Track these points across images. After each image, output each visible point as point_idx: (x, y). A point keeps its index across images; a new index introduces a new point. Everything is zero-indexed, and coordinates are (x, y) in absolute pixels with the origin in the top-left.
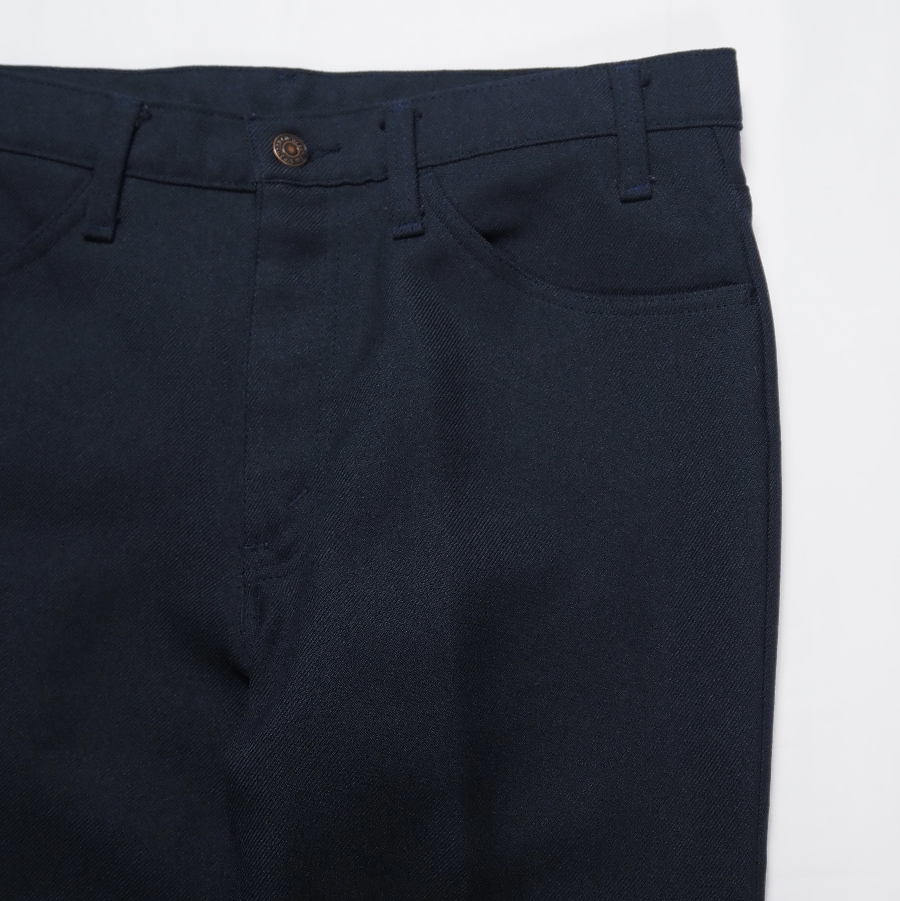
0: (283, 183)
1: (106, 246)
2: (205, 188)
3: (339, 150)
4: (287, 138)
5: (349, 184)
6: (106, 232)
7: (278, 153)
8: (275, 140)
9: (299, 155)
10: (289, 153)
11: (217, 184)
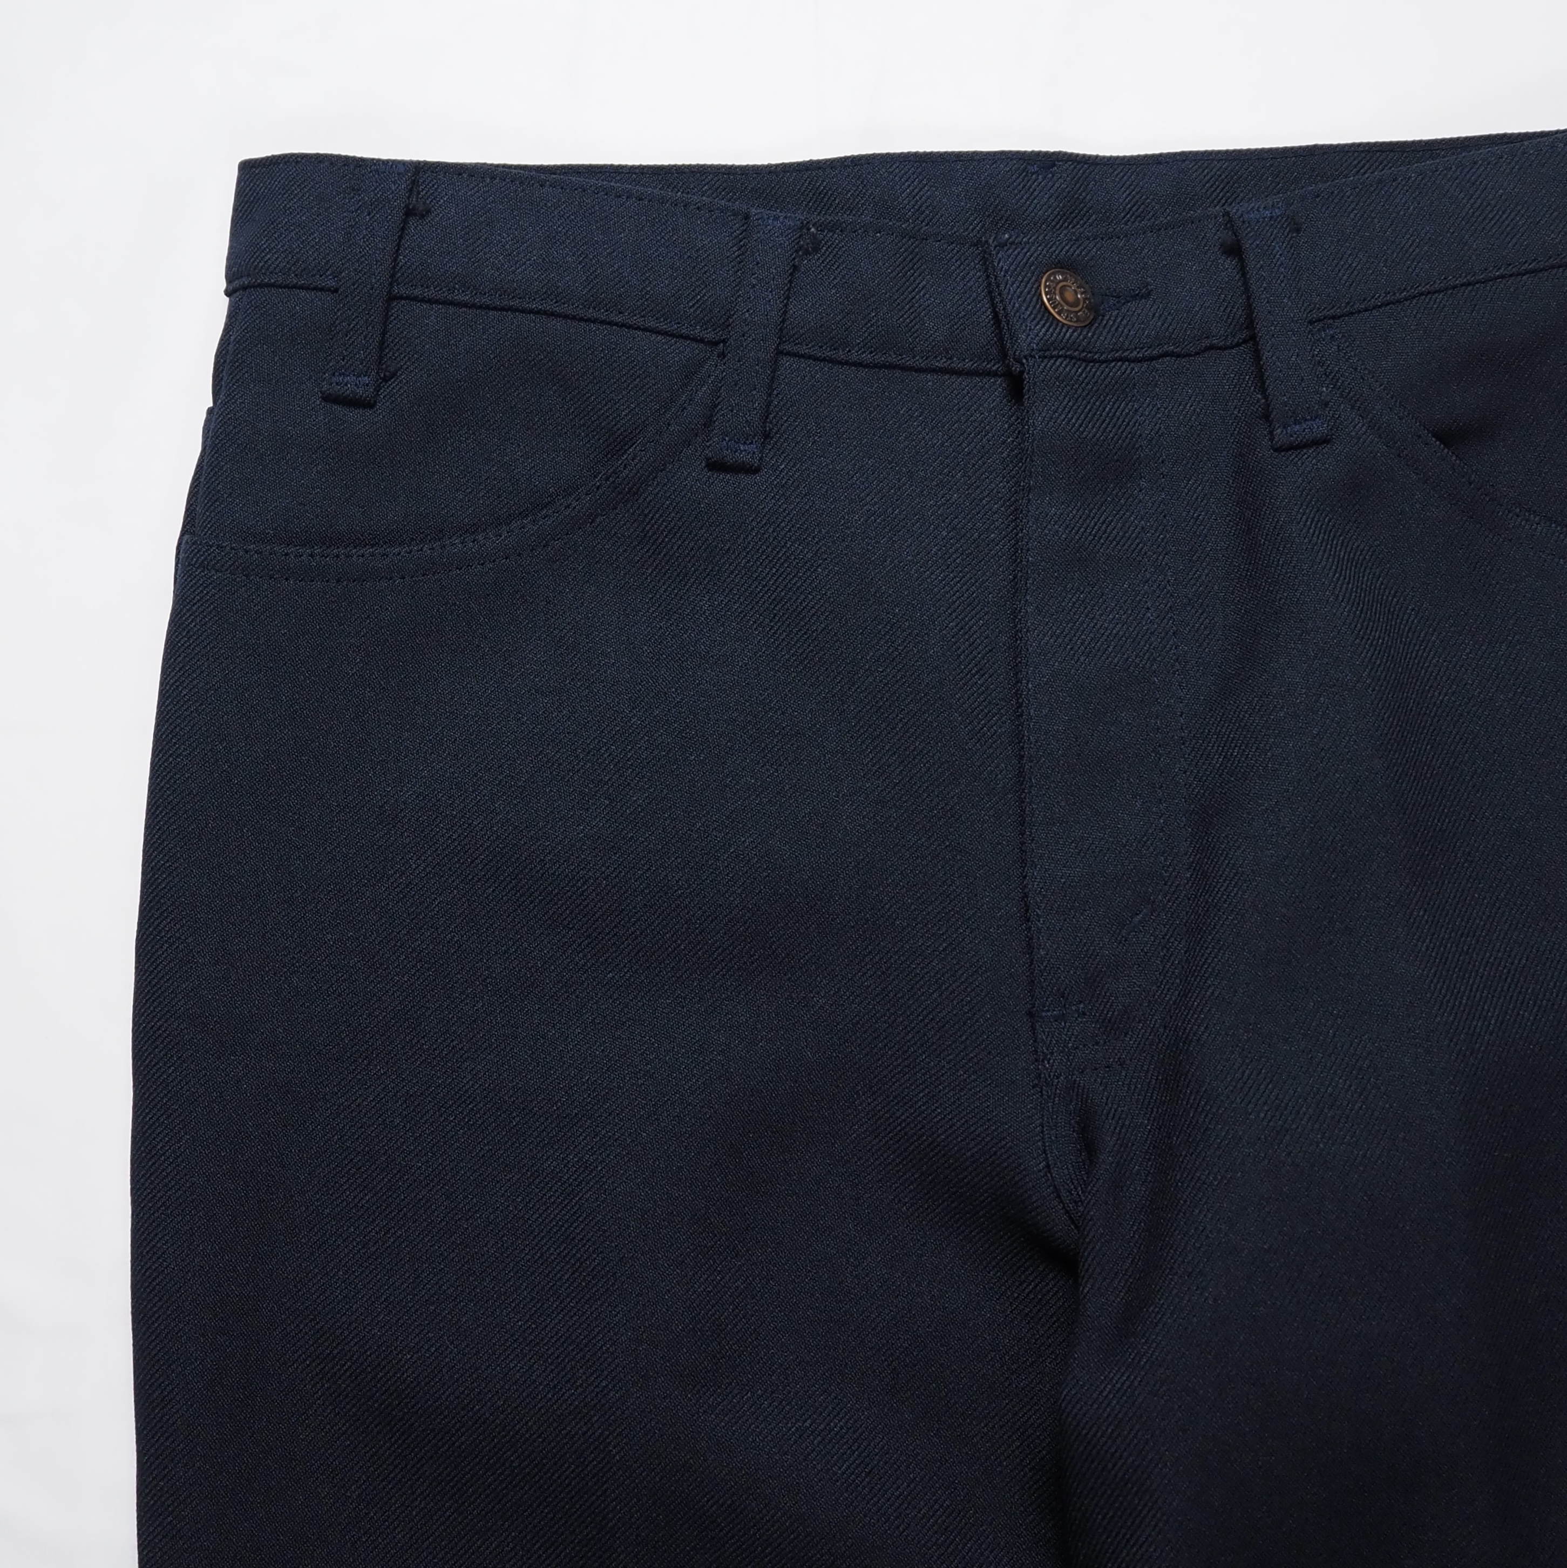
0: (1066, 357)
1: (745, 479)
2: (919, 370)
3: (1149, 293)
4: (1060, 277)
5: (1172, 354)
6: (746, 453)
7: (1051, 305)
8: (1044, 280)
9: (1083, 307)
10: (1067, 303)
11: (941, 363)
